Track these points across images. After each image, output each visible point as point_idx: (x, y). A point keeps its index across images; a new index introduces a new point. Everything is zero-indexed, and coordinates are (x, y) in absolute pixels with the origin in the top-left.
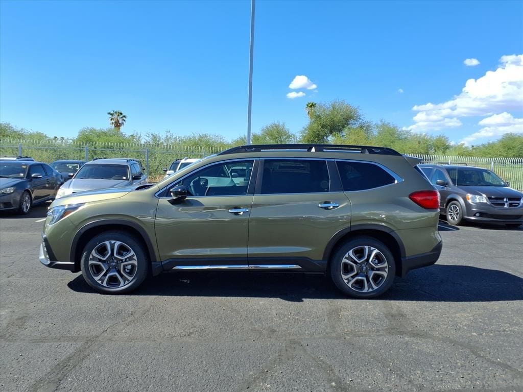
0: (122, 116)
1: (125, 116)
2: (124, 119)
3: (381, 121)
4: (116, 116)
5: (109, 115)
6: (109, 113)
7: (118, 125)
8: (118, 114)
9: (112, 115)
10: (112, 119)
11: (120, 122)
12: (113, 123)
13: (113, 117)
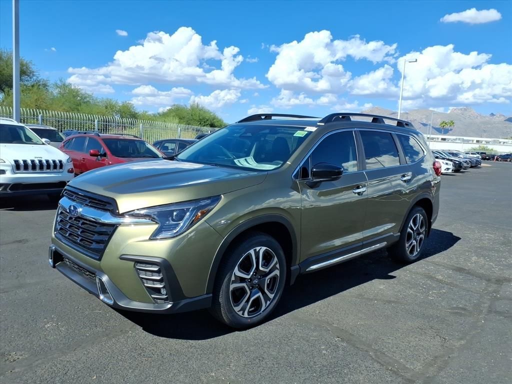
3: (61, 81)
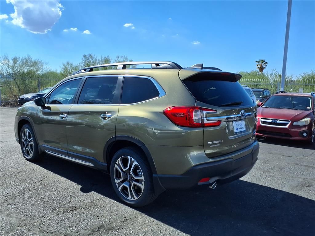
0: (264, 63)
1: (266, 63)
2: (266, 64)
4: (261, 63)
5: (256, 63)
6: (257, 62)
7: (262, 69)
8: (262, 62)
9: (258, 62)
10: (258, 65)
11: (263, 67)
12: (258, 68)
13: (259, 64)
